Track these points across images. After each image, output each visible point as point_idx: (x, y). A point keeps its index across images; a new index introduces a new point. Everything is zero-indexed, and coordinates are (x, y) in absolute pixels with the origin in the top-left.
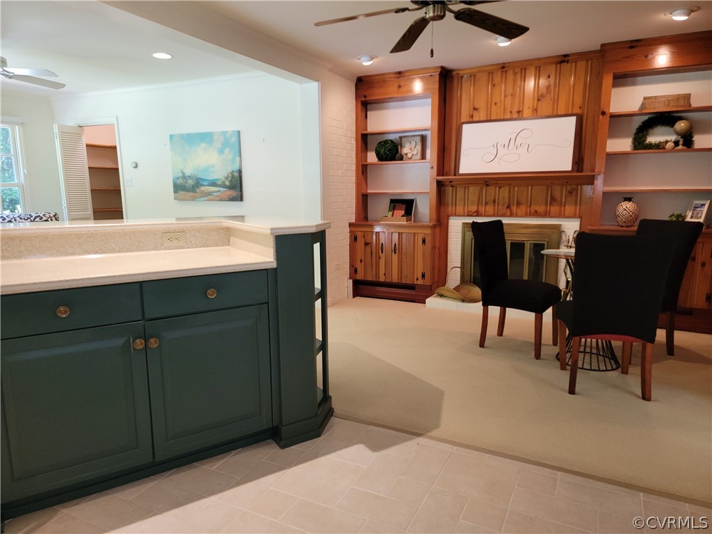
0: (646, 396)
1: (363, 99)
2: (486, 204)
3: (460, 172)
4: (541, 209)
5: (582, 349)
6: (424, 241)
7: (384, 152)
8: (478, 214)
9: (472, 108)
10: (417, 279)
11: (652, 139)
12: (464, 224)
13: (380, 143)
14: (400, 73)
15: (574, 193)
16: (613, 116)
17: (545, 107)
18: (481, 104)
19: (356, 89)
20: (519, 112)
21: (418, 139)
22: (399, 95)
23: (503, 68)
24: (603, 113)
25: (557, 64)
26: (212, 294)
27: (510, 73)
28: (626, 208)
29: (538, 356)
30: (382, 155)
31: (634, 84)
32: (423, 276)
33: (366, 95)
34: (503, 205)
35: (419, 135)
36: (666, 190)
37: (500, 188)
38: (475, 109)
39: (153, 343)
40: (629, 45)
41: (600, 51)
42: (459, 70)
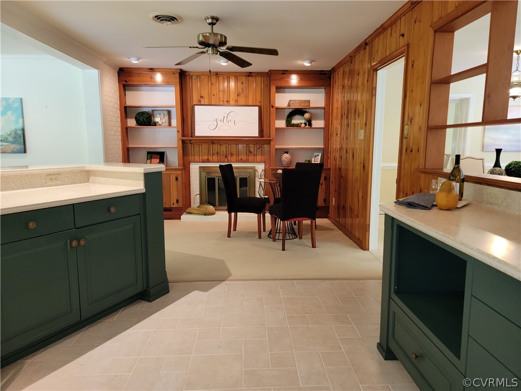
0: (314, 246)
1: (125, 83)
2: (213, 155)
3: (196, 135)
4: (244, 158)
5: (278, 231)
6: (177, 179)
7: (143, 120)
8: (208, 161)
9: (200, 97)
10: (173, 204)
11: (294, 121)
12: (200, 167)
13: (139, 113)
14: (152, 69)
15: (261, 149)
16: (277, 109)
17: (242, 100)
18: (205, 94)
19: (119, 76)
20: (227, 101)
21: (166, 113)
22: (151, 84)
23: (217, 74)
24: (273, 107)
25: (246, 76)
26: (113, 210)
27: (221, 78)
28: (286, 157)
29: (260, 237)
30: (141, 122)
31: (284, 92)
32: (177, 201)
33: (127, 80)
34: (223, 155)
35: (166, 110)
36: (303, 148)
37: (220, 145)
38: (201, 97)
39: (82, 242)
40: (282, 72)
41: (268, 73)
42: (190, 72)
